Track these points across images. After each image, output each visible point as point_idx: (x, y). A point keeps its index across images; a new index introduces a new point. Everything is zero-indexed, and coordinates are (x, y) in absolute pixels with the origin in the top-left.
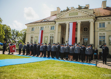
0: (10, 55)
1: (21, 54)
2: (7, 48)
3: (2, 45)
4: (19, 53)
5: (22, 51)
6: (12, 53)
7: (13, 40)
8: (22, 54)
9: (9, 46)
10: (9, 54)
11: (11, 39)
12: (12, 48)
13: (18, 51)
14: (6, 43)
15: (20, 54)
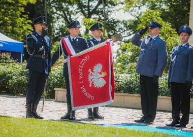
1: (156, 123)
2: (56, 70)
3: (15, 56)
6: (94, 115)
7: (95, 11)
8: (164, 118)
14: (44, 33)
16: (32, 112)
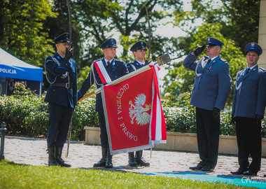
0: (114, 174)
1: (218, 170)
2: (86, 104)
4: (195, 159)
5: (228, 142)
6: (136, 161)
7: (135, 26)
8: (227, 164)
9: (101, 80)
10: (105, 164)
11: (117, 20)
12: (126, 108)
13: (191, 139)
15: (207, 164)
16: (56, 159)
